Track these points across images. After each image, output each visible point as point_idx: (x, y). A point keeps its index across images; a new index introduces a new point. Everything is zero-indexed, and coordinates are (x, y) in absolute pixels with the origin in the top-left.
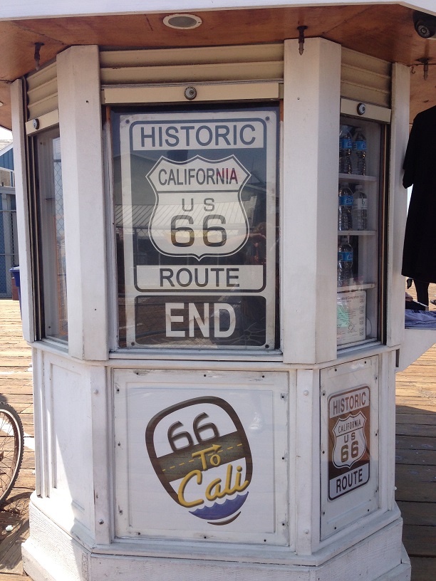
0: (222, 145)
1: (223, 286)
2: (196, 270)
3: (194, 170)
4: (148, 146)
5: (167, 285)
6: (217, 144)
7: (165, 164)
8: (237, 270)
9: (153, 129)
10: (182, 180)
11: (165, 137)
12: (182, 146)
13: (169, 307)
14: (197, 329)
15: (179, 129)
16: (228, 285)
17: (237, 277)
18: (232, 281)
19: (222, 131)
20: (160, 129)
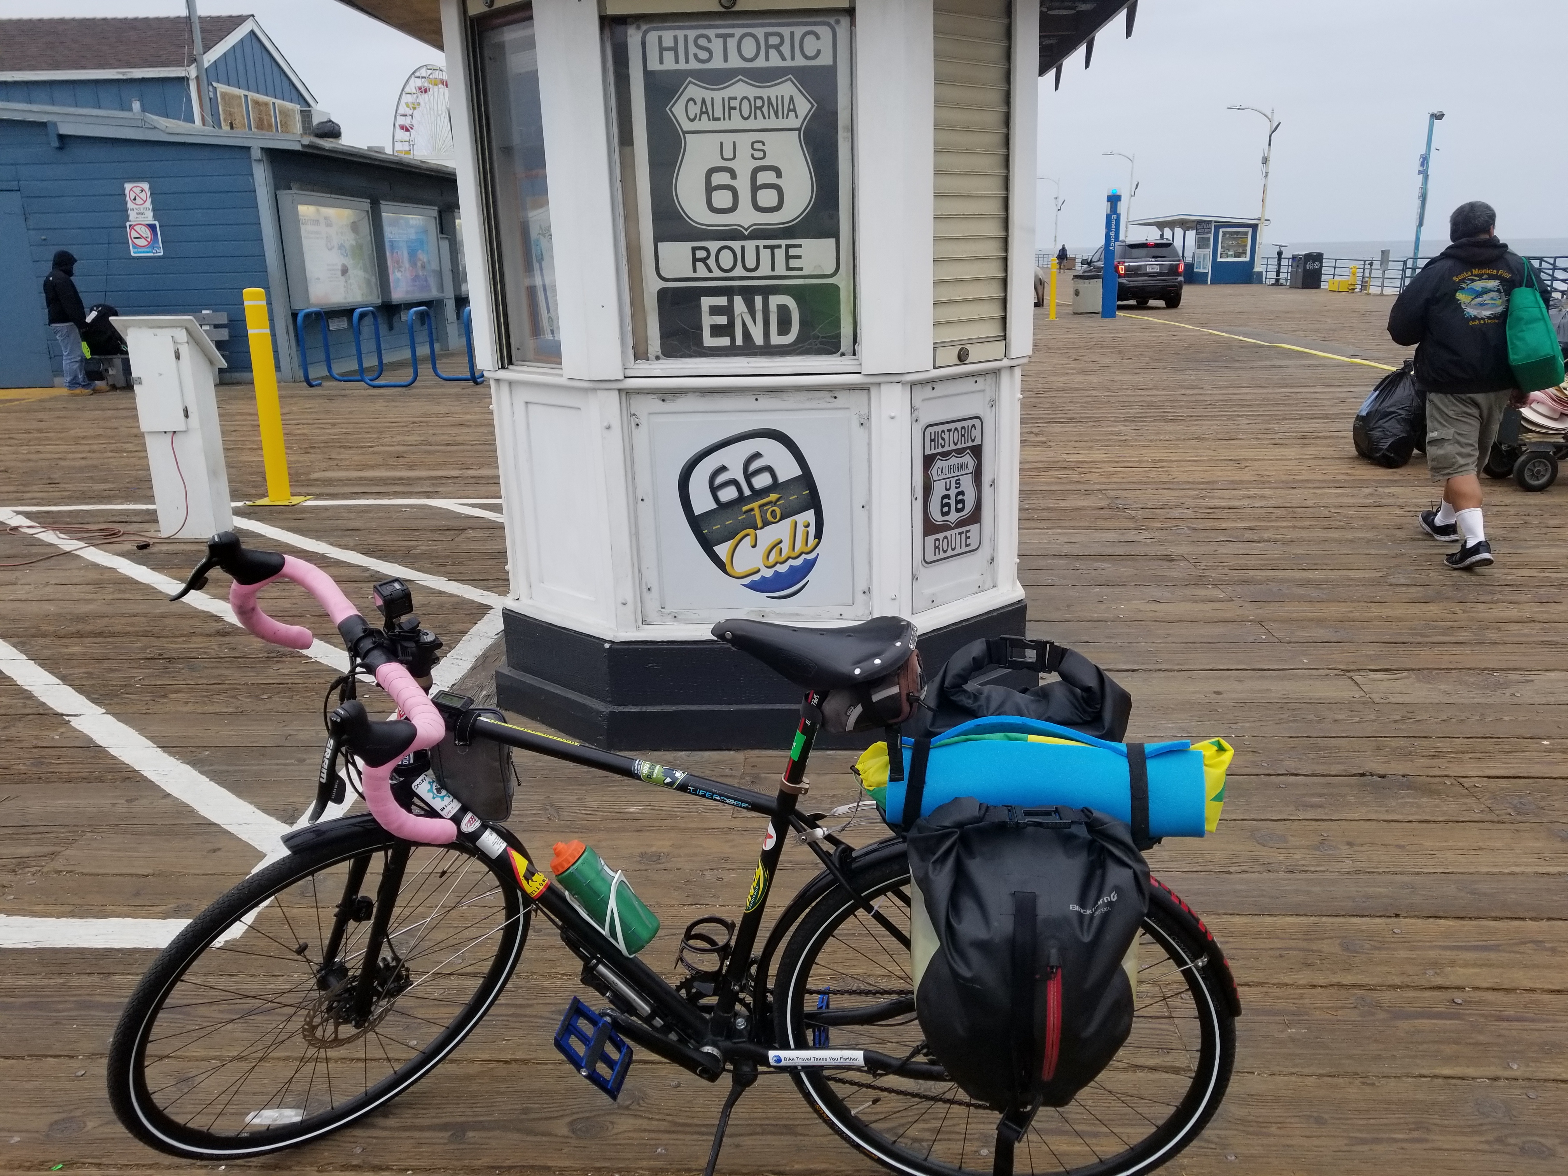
0: (775, 61)
1: (781, 270)
2: (743, 248)
3: (735, 98)
4: (669, 64)
5: (702, 271)
6: (767, 59)
7: (693, 91)
8: (800, 246)
9: (676, 38)
10: (718, 113)
11: (692, 49)
12: (717, 63)
13: (707, 302)
14: (747, 335)
15: (712, 37)
16: (788, 268)
17: (799, 257)
18: (793, 263)
19: (775, 40)
20: (686, 37)
